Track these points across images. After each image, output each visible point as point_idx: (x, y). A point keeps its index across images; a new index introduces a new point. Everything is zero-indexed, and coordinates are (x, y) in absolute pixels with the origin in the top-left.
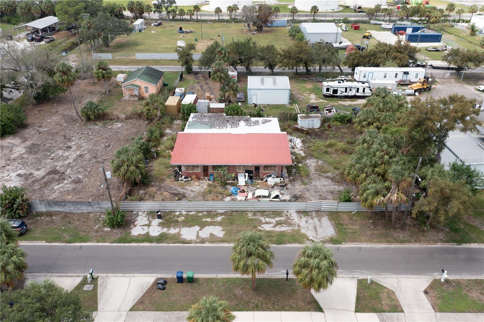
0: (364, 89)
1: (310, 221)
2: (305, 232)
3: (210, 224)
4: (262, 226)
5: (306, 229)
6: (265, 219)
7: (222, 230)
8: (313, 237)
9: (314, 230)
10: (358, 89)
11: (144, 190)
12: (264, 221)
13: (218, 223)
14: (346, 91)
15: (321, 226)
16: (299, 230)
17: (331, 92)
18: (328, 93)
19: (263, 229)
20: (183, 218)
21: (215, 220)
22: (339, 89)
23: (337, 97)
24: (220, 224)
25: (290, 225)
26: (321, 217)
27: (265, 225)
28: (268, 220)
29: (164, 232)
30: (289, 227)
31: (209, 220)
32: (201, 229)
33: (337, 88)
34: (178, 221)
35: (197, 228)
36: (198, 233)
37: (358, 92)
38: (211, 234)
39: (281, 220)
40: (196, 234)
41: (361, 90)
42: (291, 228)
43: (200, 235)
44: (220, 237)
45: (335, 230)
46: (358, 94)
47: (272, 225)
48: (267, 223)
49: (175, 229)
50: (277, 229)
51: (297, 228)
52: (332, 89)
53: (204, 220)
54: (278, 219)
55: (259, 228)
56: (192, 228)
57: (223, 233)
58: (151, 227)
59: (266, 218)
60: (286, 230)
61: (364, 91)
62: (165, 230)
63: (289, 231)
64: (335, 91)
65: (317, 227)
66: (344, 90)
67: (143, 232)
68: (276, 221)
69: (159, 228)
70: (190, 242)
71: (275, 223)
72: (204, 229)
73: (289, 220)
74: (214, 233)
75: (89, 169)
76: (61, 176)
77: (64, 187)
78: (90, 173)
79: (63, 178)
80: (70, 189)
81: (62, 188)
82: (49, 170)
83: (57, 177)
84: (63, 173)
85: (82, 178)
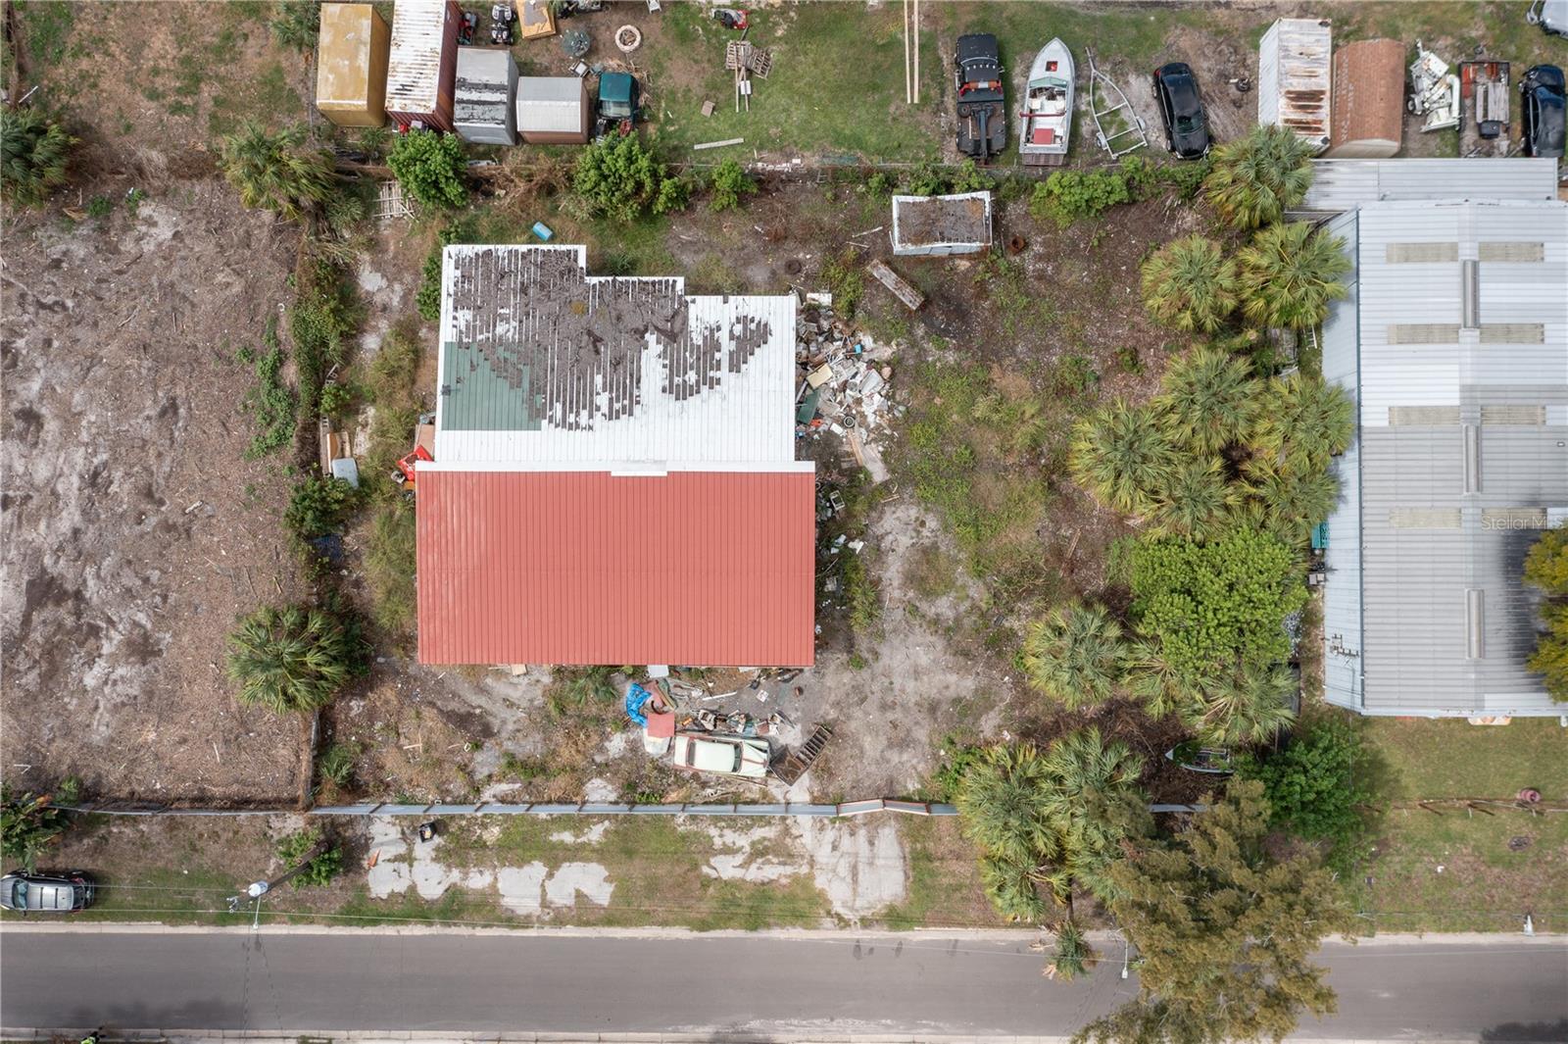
1: (846, 842)
2: (826, 887)
3: (575, 853)
4: (713, 861)
5: (830, 875)
6: (721, 836)
7: (606, 880)
8: (844, 904)
9: (849, 879)
11: (363, 696)
12: (718, 842)
13: (594, 850)
15: (871, 864)
16: (811, 877)
19: (713, 874)
20: (496, 830)
21: (583, 839)
24: (600, 854)
25: (788, 856)
26: (876, 828)
27: (721, 858)
28: (730, 837)
29: (455, 884)
30: (784, 864)
31: (567, 837)
32: (550, 875)
34: (484, 846)
35: (538, 869)
36: (543, 886)
38: (579, 895)
39: (765, 839)
40: (538, 891)
42: (789, 870)
43: (550, 896)
44: (601, 907)
45: (907, 878)
47: (739, 859)
48: (728, 851)
49: (481, 872)
50: (755, 873)
51: (804, 870)
53: (555, 837)
54: (758, 833)
55: (705, 869)
56: (527, 869)
57: (609, 889)
58: (415, 863)
59: (727, 832)
60: (774, 877)
62: (455, 875)
63: (784, 881)
65: (861, 867)
67: (401, 887)
68: (753, 844)
69: (438, 870)
70: (526, 922)
71: (747, 849)
72: (558, 874)
73: (788, 841)
74: (585, 890)
75: (155, 576)
76: (78, 615)
77: (113, 677)
78: (165, 598)
79: (89, 624)
80: (135, 691)
81: (106, 683)
82: (26, 577)
83: (69, 621)
84: (78, 596)
85: (149, 626)
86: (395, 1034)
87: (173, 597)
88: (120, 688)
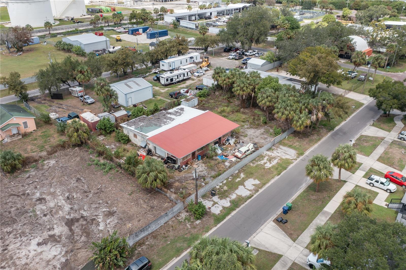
0: (187, 73)
1: (278, 151)
2: (285, 157)
3: (243, 180)
4: (265, 166)
5: (283, 156)
7: (254, 180)
8: (291, 157)
9: (286, 154)
10: (184, 74)
12: (262, 164)
13: (246, 178)
14: (178, 78)
17: (169, 82)
18: (168, 82)
19: (268, 167)
20: (225, 187)
21: (242, 177)
22: (174, 78)
23: (173, 84)
25: (275, 158)
26: (279, 147)
28: (262, 162)
29: (230, 200)
31: (239, 179)
32: (245, 186)
33: (172, 77)
34: (226, 191)
35: (241, 187)
37: (184, 76)
39: (267, 159)
40: (246, 190)
41: (186, 75)
42: (277, 159)
43: (249, 189)
44: (259, 183)
45: (292, 149)
46: (185, 78)
47: (268, 163)
48: (265, 163)
49: (232, 195)
50: (273, 163)
51: (279, 158)
52: (170, 79)
53: (237, 181)
54: (265, 159)
55: (266, 168)
56: (239, 188)
57: (257, 180)
58: (218, 203)
60: (277, 162)
61: (187, 75)
62: (228, 199)
63: (279, 161)
64: (172, 80)
65: (285, 152)
66: (176, 77)
67: (221, 208)
69: (224, 201)
70: (251, 196)
71: (267, 161)
73: (271, 157)
74: (253, 184)
75: (101, 201)
76: (86, 220)
77: (107, 223)
78: (107, 203)
79: (90, 220)
80: (116, 221)
81: (106, 225)
82: (64, 223)
83: (84, 223)
84: (82, 217)
85: (108, 210)
86: (257, 232)
87: (109, 202)
88: (111, 223)
